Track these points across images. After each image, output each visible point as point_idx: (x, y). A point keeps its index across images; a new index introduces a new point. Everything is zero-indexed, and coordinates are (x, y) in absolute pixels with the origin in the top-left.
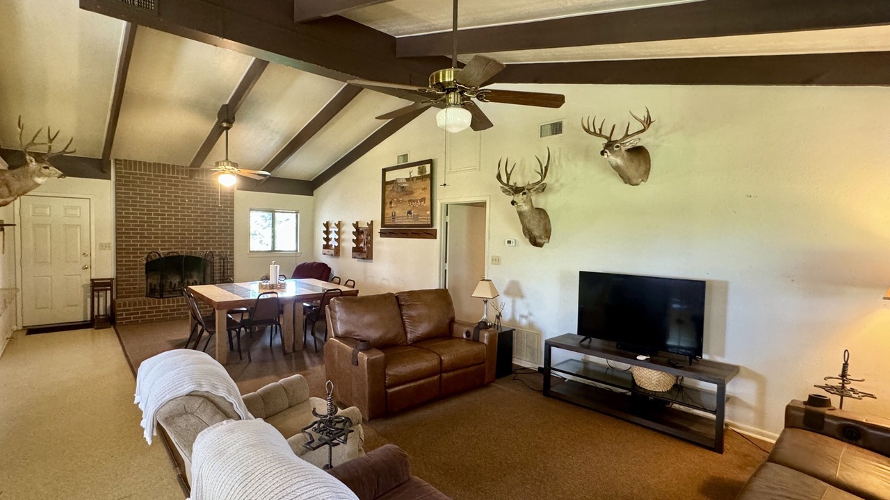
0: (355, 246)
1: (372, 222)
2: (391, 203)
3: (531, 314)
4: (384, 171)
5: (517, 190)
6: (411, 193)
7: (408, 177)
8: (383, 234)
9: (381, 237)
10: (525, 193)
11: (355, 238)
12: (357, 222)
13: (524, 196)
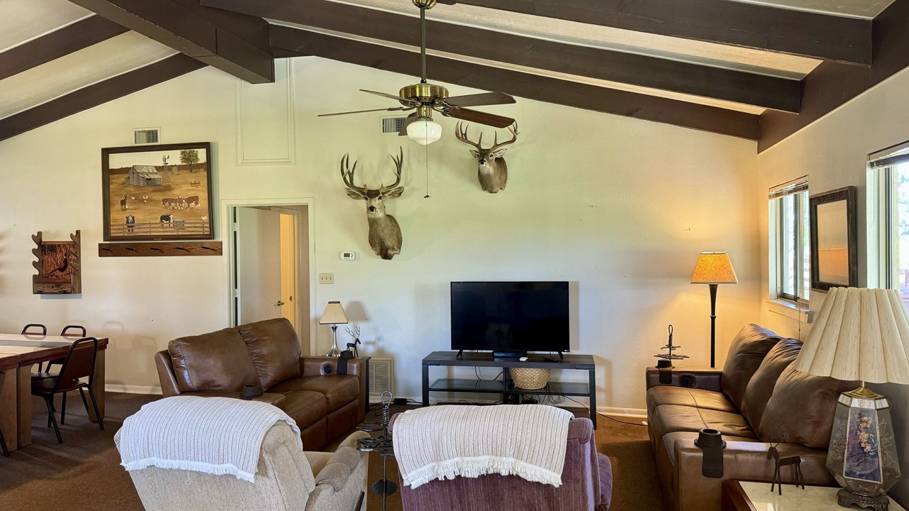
0: (37, 273)
1: (78, 232)
2: (123, 203)
3: (379, 339)
4: (106, 152)
5: (371, 194)
6: (168, 189)
7: (161, 164)
8: (104, 251)
9: (101, 255)
10: (380, 198)
11: (37, 260)
12: (40, 233)
13: (380, 201)
